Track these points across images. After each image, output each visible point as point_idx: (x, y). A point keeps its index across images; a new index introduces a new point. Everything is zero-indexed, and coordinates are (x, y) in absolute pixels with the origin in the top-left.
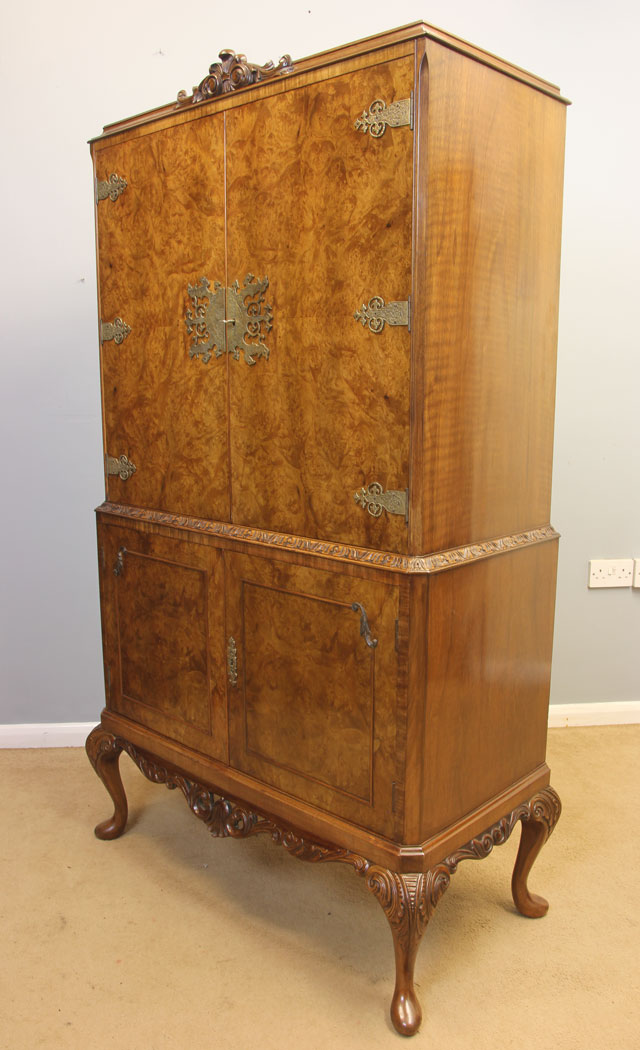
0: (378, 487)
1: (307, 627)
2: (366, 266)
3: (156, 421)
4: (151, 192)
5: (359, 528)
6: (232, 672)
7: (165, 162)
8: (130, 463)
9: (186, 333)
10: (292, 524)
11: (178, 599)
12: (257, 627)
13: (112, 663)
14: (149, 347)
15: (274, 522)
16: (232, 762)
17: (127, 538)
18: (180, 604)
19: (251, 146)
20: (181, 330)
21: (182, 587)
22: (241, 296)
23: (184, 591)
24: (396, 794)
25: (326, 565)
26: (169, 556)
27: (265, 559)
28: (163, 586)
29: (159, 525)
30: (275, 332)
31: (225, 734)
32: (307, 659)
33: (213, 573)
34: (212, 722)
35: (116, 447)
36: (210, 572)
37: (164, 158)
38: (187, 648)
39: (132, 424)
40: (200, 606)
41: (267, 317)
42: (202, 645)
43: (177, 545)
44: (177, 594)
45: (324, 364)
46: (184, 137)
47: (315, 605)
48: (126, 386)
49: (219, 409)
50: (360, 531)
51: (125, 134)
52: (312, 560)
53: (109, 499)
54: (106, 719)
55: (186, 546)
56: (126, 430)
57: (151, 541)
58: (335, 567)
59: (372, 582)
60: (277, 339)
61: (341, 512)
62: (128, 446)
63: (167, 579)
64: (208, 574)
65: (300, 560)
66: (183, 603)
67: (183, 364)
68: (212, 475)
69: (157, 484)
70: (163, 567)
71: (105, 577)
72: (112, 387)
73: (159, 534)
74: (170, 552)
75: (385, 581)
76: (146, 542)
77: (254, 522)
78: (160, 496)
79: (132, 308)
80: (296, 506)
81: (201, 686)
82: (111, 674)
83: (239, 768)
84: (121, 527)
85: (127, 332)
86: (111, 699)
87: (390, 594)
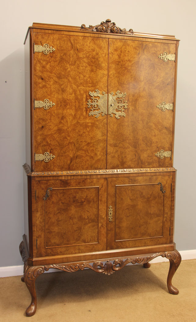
0: (163, 151)
1: (142, 193)
2: (161, 93)
3: (69, 138)
4: (69, 56)
5: (156, 163)
6: (111, 217)
7: (78, 47)
8: (51, 155)
9: (87, 107)
10: (132, 165)
11: (83, 200)
12: (122, 199)
13: (39, 236)
14: (66, 111)
15: (125, 166)
16: (108, 248)
17: (53, 184)
18: (84, 201)
19: (120, 52)
20: (85, 106)
21: (86, 195)
22: (115, 97)
23: (87, 196)
24: (171, 230)
25: (149, 174)
26: (78, 186)
27: (126, 177)
28: (75, 197)
29: (74, 175)
30: (128, 109)
31: (105, 240)
32: (142, 203)
33: (102, 187)
34: (99, 238)
35: (42, 149)
36: (101, 187)
37: (77, 46)
38: (88, 216)
39: (54, 140)
40: (95, 199)
41: (126, 105)
42: (96, 213)
43: (83, 181)
44: (83, 198)
45: (146, 119)
46: (89, 41)
47: (145, 186)
48: (50, 126)
49: (102, 133)
50: (157, 163)
51: (55, 31)
52: (144, 174)
53: (35, 171)
54: (36, 261)
55: (89, 180)
56: (49, 143)
57: (69, 182)
58: (152, 174)
59: (164, 176)
60: (129, 111)
61: (151, 159)
62: (50, 149)
63: (77, 194)
64: (100, 188)
65: (140, 175)
66: (86, 201)
67: (85, 118)
68: (98, 154)
69: (67, 161)
70: (75, 190)
71: (37, 202)
72: (40, 126)
73: (73, 179)
74: (79, 184)
75: (168, 174)
76: (65, 183)
77: (117, 167)
78: (69, 165)
79: (55, 96)
80: (134, 160)
81: (94, 227)
82: (38, 242)
83: (112, 249)
84: (49, 180)
85: (52, 105)
86: (37, 252)
87: (169, 177)
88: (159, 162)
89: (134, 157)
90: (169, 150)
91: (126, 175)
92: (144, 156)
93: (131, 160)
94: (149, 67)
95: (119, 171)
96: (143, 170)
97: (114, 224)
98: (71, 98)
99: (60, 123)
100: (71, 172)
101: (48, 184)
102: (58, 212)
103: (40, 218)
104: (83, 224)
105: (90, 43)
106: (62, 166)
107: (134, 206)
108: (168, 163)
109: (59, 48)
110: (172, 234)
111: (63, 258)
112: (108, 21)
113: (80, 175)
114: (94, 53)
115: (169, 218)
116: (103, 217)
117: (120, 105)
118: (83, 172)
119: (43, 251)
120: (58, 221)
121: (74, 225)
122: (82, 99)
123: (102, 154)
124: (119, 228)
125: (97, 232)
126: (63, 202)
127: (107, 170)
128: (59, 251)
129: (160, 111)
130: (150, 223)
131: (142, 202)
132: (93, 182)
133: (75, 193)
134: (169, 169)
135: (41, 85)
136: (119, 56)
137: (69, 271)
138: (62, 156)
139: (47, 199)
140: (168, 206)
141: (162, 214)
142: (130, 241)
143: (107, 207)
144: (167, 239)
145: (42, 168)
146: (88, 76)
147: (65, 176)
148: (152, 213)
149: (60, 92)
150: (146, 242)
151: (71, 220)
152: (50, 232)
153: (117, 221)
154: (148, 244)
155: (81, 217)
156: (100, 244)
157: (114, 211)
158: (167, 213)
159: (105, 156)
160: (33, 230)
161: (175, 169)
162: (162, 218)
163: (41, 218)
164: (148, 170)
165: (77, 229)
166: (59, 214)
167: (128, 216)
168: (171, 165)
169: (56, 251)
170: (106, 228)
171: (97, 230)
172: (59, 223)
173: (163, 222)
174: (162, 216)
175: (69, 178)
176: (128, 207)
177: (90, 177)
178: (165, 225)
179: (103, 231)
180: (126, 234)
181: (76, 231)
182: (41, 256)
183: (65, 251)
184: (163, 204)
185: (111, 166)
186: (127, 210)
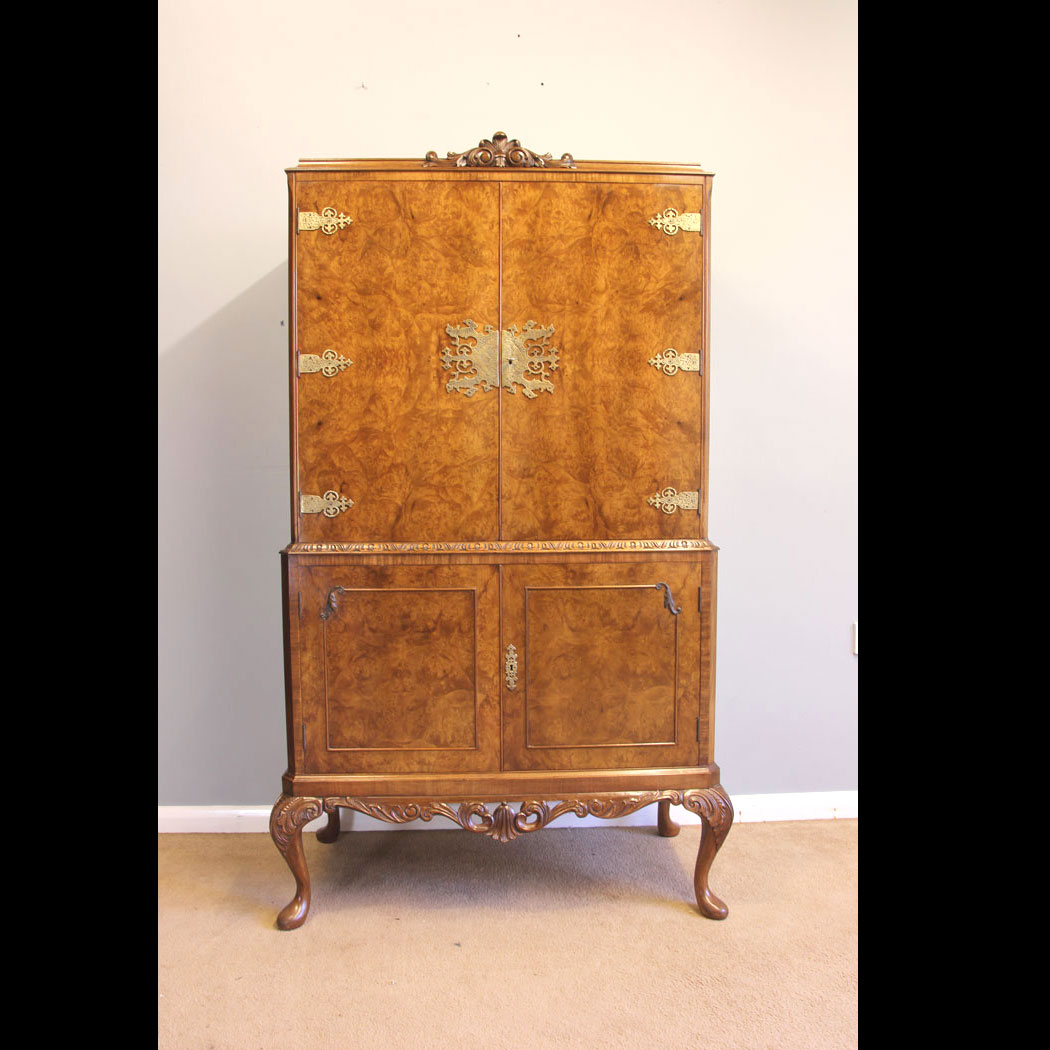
0: (672, 491)
1: (607, 613)
2: (661, 324)
3: (390, 453)
4: (391, 234)
5: (652, 525)
6: (512, 678)
7: (415, 210)
8: (344, 498)
9: (441, 369)
10: (578, 531)
11: (430, 624)
12: (545, 627)
13: (311, 718)
14: (382, 381)
15: (557, 532)
16: (507, 766)
17: (346, 576)
18: (434, 629)
19: (533, 217)
20: (434, 366)
21: (437, 612)
22: (520, 341)
23: (441, 614)
24: (700, 726)
25: (628, 558)
26: (418, 584)
27: (556, 564)
28: (407, 616)
29: (403, 555)
30: (561, 371)
31: (497, 741)
32: (606, 641)
33: (485, 590)
34: (479, 735)
35: (318, 483)
36: (482, 589)
37: (413, 206)
38: (444, 671)
39: (349, 458)
40: (465, 626)
41: (553, 358)
42: (467, 663)
43: (431, 571)
44: (429, 619)
45: (617, 398)
46: (444, 193)
47: (616, 593)
48: (339, 420)
49: (486, 438)
50: (653, 527)
51: (352, 174)
52: (613, 556)
53: (300, 541)
54: (302, 784)
55: (446, 569)
56: (338, 465)
57: (389, 573)
58: (638, 558)
59: (675, 563)
60: (564, 377)
61: (634, 515)
62: (340, 481)
63: (413, 608)
64: (477, 593)
65: (599, 558)
66: (438, 628)
67: (436, 397)
68: (475, 499)
69: (388, 516)
70: (408, 596)
71: (303, 624)
72: (314, 421)
73: (402, 564)
74: (419, 580)
75: (688, 560)
76: (379, 575)
77: (531, 536)
78: (393, 527)
79: (354, 341)
80: (584, 515)
81: (464, 703)
82: (308, 732)
83: (517, 768)
84: (335, 566)
85: (345, 365)
86: (306, 760)
87: (693, 569)
88: (661, 523)
89: (584, 508)
90: (692, 489)
91: (555, 559)
92: (614, 505)
93: (575, 517)
94: (621, 252)
95: (537, 546)
96: (611, 546)
97: (523, 698)
98: (397, 345)
99: (367, 411)
100: (398, 545)
101: (334, 577)
102: (360, 653)
103: (311, 668)
104: (431, 692)
105: (447, 198)
106: (373, 529)
107: (582, 650)
108: (690, 525)
109: (363, 216)
110: (707, 739)
111: (374, 783)
112: (499, 137)
113: (422, 555)
114: (461, 222)
115: (695, 689)
116: (491, 676)
117: (536, 360)
118: (432, 547)
119: (321, 758)
120: (361, 678)
121: (405, 694)
122: (427, 348)
123: (487, 497)
124: (539, 709)
125: (471, 719)
126: (374, 626)
127: (500, 543)
128: (364, 762)
129: (660, 375)
130: (634, 703)
131: (606, 638)
132: (458, 575)
133: (408, 605)
134: (690, 545)
135: (315, 315)
136: (531, 227)
138: (373, 501)
139: (331, 618)
140: (691, 653)
141: (672, 675)
142: (572, 751)
143: (503, 650)
144: (690, 752)
145: (319, 532)
146: (442, 283)
147: (378, 555)
148: (639, 671)
149: (367, 330)
150: (622, 757)
151: (397, 680)
152: (339, 708)
153: (531, 690)
154: (629, 765)
155: (424, 671)
156: (483, 754)
157: (523, 659)
159: (496, 503)
160: (294, 698)
161: (712, 546)
162: (672, 689)
163: (315, 669)
164: (628, 545)
165: (415, 704)
166: (364, 660)
167: (563, 678)
168: (700, 533)
169: (357, 763)
170: (498, 707)
171: (472, 713)
172: (364, 683)
173: (676, 702)
174: (672, 683)
175: (390, 562)
176: (564, 651)
177: (450, 560)
178: (682, 708)
179: (491, 716)
180: (561, 730)
181: (412, 710)
182: (316, 771)
183: (382, 764)
184: (673, 650)
185: (514, 532)
186: (562, 659)
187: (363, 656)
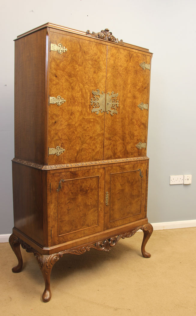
0: (141, 143)
1: (128, 179)
2: (141, 95)
3: (76, 133)
4: (78, 57)
6: (107, 202)
7: (85, 50)
8: (62, 149)
9: (90, 105)
10: (121, 156)
11: (87, 188)
12: (115, 185)
13: (53, 227)
14: (74, 108)
15: (116, 156)
16: (105, 229)
17: (65, 176)
18: (88, 190)
19: (115, 58)
20: (89, 104)
22: (110, 97)
23: (90, 185)
24: (145, 207)
25: (133, 163)
26: (84, 176)
28: (81, 187)
30: (119, 107)
31: (103, 222)
34: (99, 221)
35: (54, 144)
37: (85, 48)
39: (64, 135)
41: (118, 103)
42: (97, 199)
43: (88, 171)
44: (87, 187)
45: (131, 117)
46: (93, 46)
47: (130, 173)
48: (62, 121)
49: (101, 128)
50: (137, 154)
51: (67, 33)
52: (130, 162)
53: (48, 165)
56: (61, 137)
57: (77, 173)
58: (135, 163)
59: (142, 163)
60: (120, 110)
61: (133, 150)
63: (83, 184)
64: (99, 176)
65: (127, 163)
66: (90, 189)
67: (89, 114)
68: (98, 147)
69: (74, 154)
70: (82, 180)
71: (51, 195)
73: (80, 170)
75: (145, 162)
76: (74, 174)
77: (111, 158)
78: (76, 158)
79: (66, 93)
80: (123, 151)
81: (95, 212)
82: (52, 232)
83: (108, 229)
84: (61, 172)
85: (64, 102)
86: (52, 241)
87: (145, 164)
88: (138, 152)
89: (122, 148)
90: (145, 142)
91: (118, 164)
92: (129, 147)
93: (120, 151)
94: (134, 73)
95: (113, 161)
96: (129, 159)
97: (109, 207)
100: (78, 164)
101: (61, 176)
102: (68, 201)
103: (53, 209)
105: (94, 48)
106: (71, 158)
107: (123, 190)
108: (144, 152)
109: (70, 49)
111: (73, 243)
112: (107, 31)
113: (86, 166)
114: (96, 57)
115: (145, 197)
116: (102, 202)
117: (114, 104)
118: (87, 164)
119: (56, 239)
121: (80, 212)
122: (87, 97)
123: (100, 146)
124: (113, 210)
125: (97, 216)
126: (72, 192)
127: (104, 161)
128: (69, 238)
129: (140, 110)
130: (133, 203)
131: (128, 186)
132: (95, 172)
133: (82, 183)
135: (55, 83)
136: (114, 61)
137: (78, 253)
138: (71, 149)
139: (60, 190)
140: (144, 188)
141: (141, 194)
142: (120, 220)
143: (105, 193)
144: (143, 215)
145: (54, 161)
146: (91, 76)
147: (74, 168)
148: (134, 195)
149: (70, 90)
150: (130, 219)
151: (78, 208)
152: (62, 221)
153: (111, 204)
155: (86, 204)
156: (100, 226)
157: (110, 196)
158: (143, 194)
159: (103, 148)
160: (48, 221)
161: (148, 158)
162: (140, 198)
163: (55, 209)
164: (132, 159)
165: (83, 215)
166: (69, 203)
167: (119, 200)
168: (145, 155)
169: (67, 238)
170: (103, 211)
171: (97, 214)
172: (69, 211)
175: (77, 169)
176: (119, 191)
177: (93, 167)
178: (142, 203)
179: (102, 214)
180: (117, 215)
181: (82, 217)
182: (55, 244)
183: (74, 237)
184: (141, 187)
185: (107, 157)
186: (118, 194)
187: (69, 202)
